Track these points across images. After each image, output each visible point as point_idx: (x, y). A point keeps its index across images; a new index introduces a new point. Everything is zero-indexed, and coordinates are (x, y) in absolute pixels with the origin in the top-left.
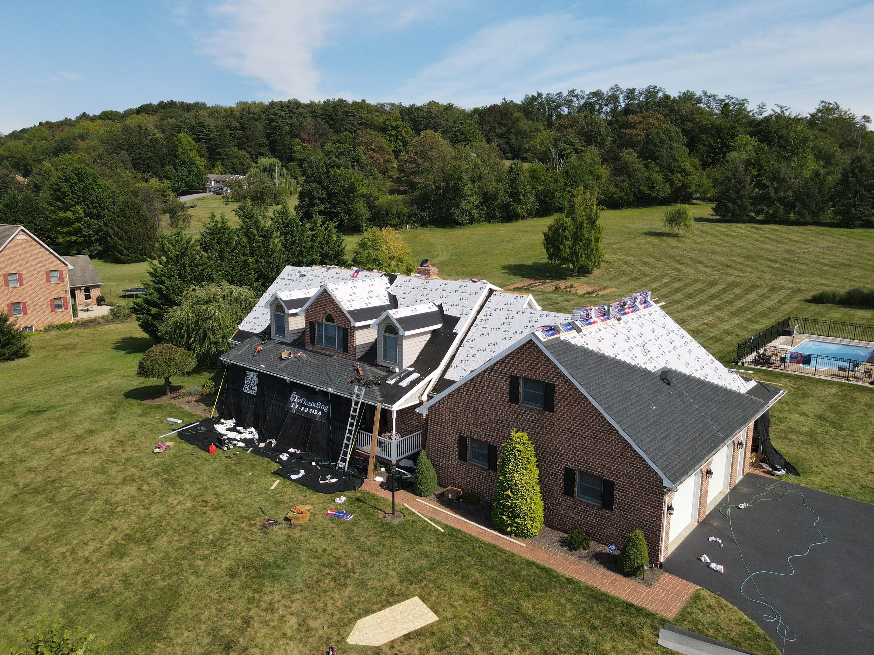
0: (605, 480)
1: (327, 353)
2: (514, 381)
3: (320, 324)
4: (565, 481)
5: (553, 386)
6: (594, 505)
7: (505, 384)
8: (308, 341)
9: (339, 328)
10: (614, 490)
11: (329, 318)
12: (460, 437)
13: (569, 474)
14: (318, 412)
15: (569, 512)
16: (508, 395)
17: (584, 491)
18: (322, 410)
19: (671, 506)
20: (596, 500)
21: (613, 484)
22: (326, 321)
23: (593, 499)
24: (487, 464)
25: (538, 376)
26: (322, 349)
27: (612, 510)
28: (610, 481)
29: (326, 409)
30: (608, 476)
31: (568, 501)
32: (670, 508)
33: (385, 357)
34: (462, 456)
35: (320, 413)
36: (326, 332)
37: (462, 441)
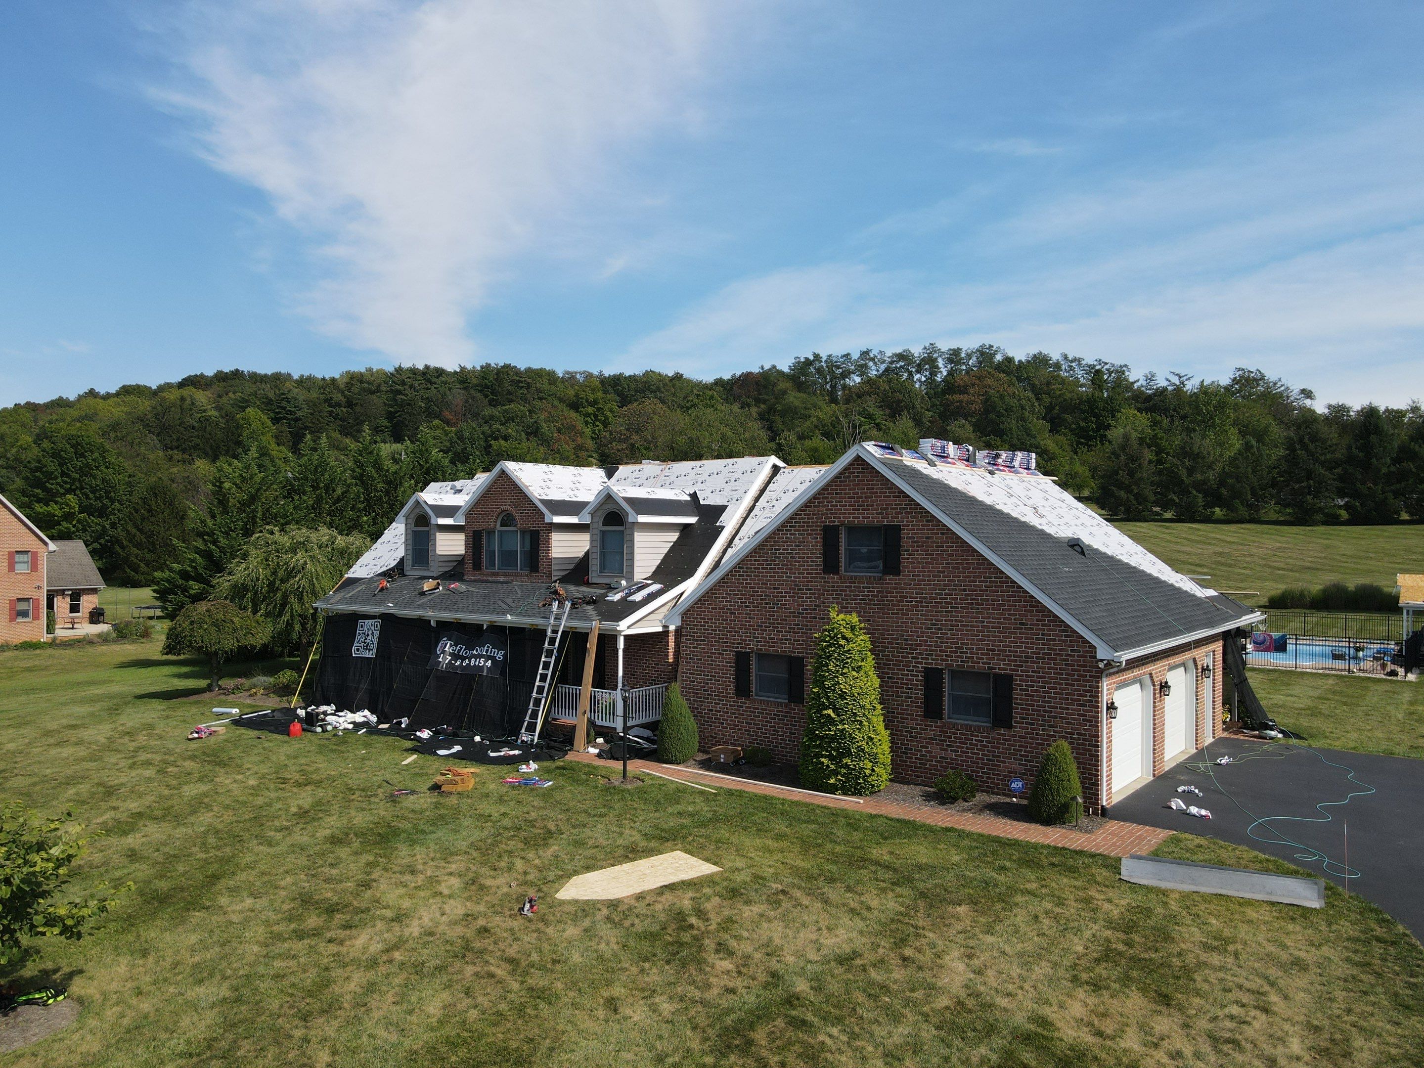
0: (995, 674)
1: (502, 579)
2: (830, 535)
3: (491, 533)
4: (924, 694)
5: (897, 529)
6: (979, 727)
7: (814, 544)
8: (469, 566)
9: (523, 532)
10: (1012, 689)
11: (508, 519)
12: (738, 654)
13: (932, 678)
14: (485, 662)
15: (936, 750)
16: (820, 561)
17: (961, 706)
18: (492, 658)
19: (1113, 703)
20: (981, 719)
21: (1010, 678)
22: (501, 526)
23: (976, 718)
24: (787, 696)
25: (873, 517)
26: (493, 574)
27: (1011, 727)
28: (1006, 675)
29: (499, 655)
30: (1001, 667)
31: (932, 729)
32: (1111, 707)
33: (603, 568)
34: (742, 689)
35: (489, 663)
36: (501, 545)
37: (742, 661)
